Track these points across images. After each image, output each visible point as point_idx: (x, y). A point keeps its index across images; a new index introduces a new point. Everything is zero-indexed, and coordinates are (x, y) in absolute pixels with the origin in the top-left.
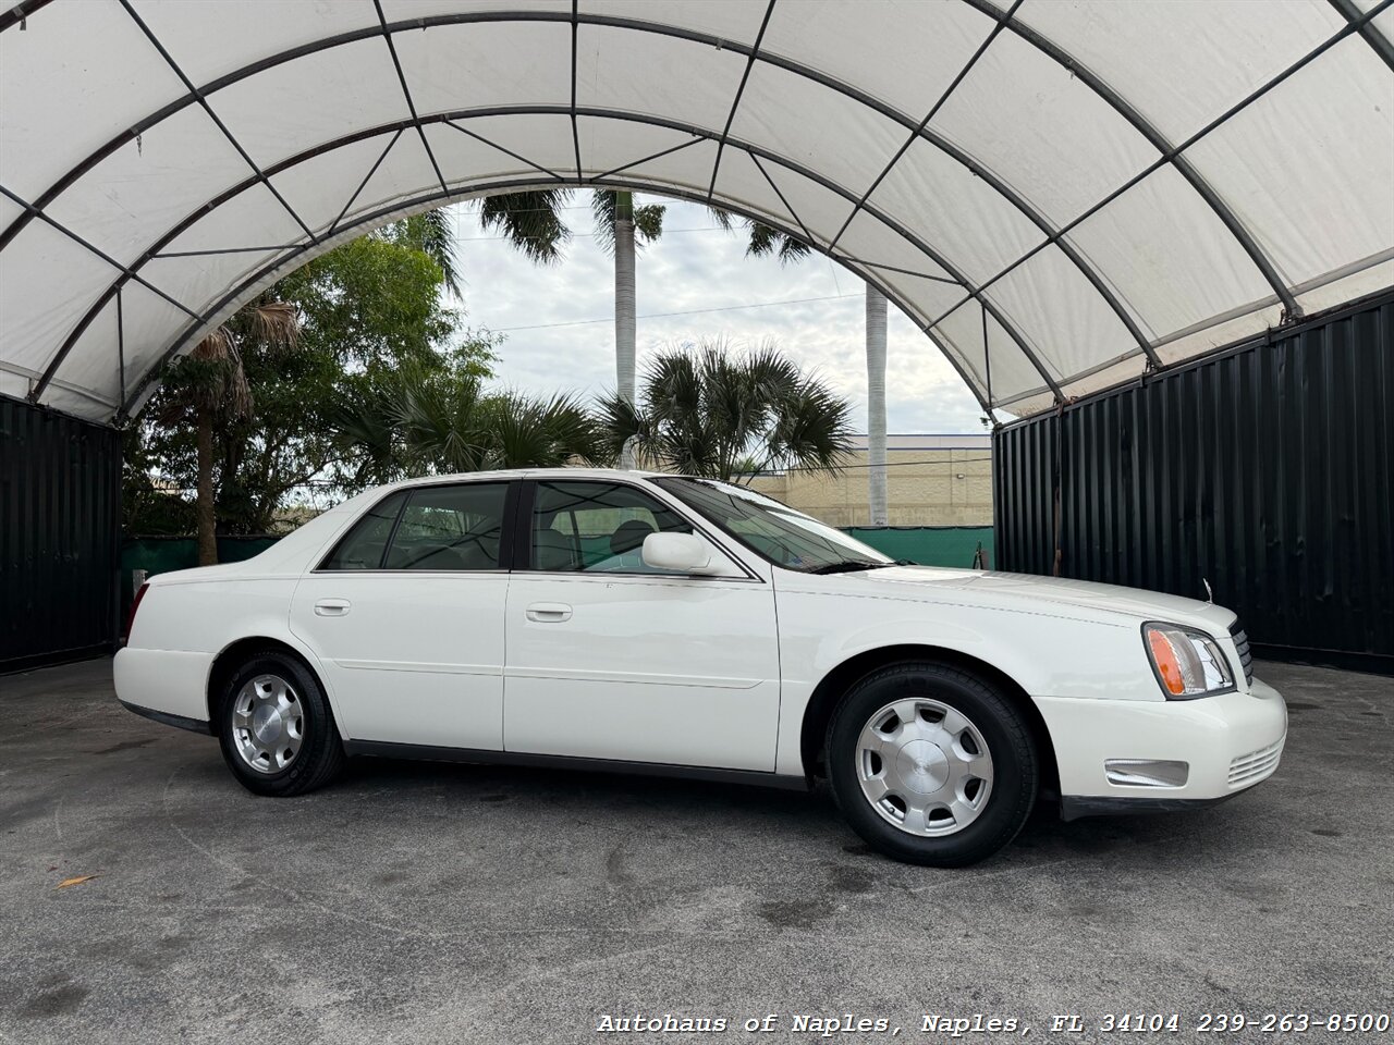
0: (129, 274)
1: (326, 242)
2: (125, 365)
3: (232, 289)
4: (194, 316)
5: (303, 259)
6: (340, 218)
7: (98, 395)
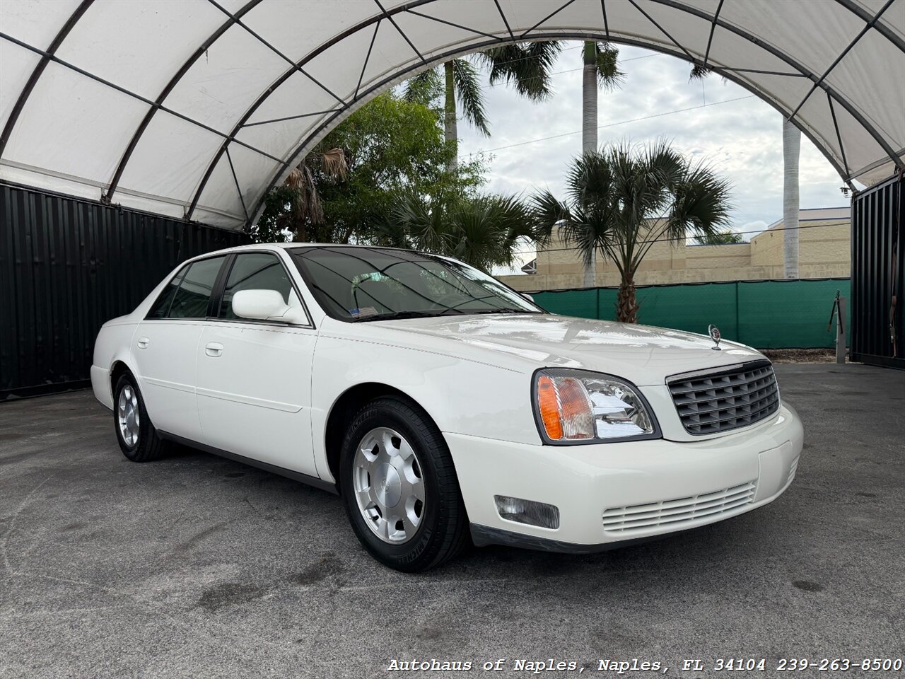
0: (230, 138)
1: (354, 105)
2: (242, 195)
3: (301, 142)
4: (280, 162)
5: (341, 118)
6: (358, 88)
7: (231, 214)
